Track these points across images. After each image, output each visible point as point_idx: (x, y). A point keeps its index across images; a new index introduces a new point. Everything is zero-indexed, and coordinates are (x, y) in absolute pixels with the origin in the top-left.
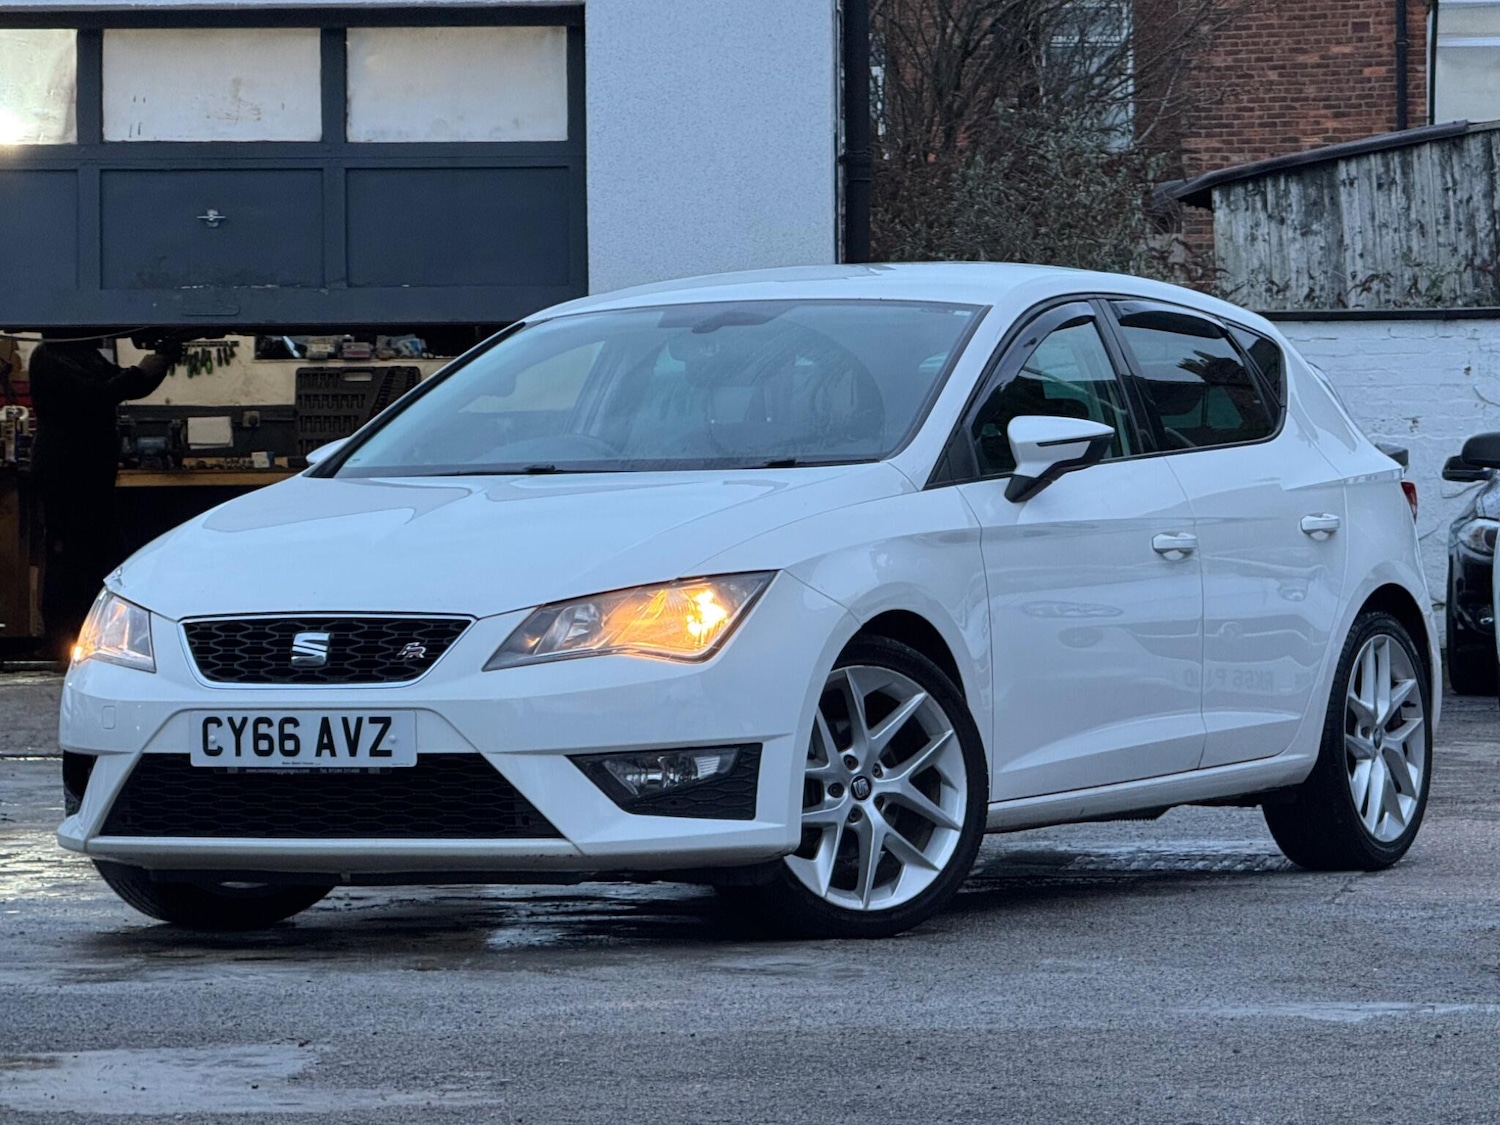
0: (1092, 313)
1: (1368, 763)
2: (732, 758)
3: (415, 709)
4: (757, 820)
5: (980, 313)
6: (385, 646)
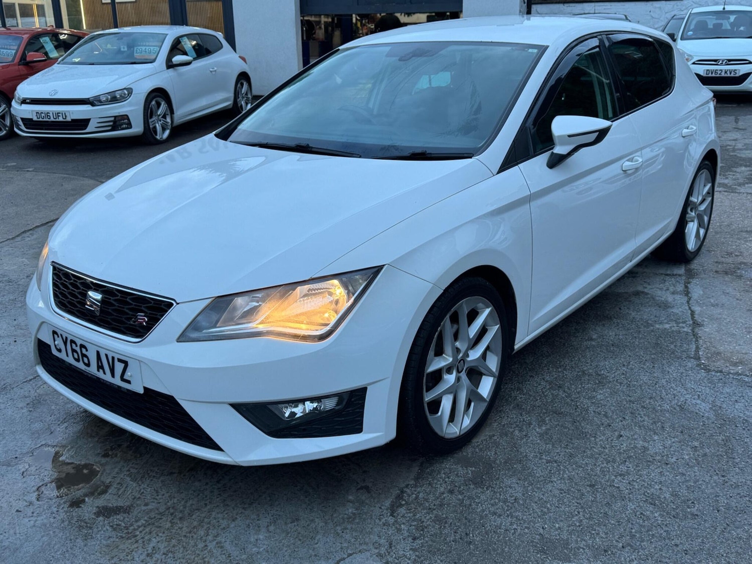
0: (598, 43)
1: (692, 223)
2: (346, 398)
3: (139, 360)
4: (364, 433)
5: (543, 49)
6: (127, 311)
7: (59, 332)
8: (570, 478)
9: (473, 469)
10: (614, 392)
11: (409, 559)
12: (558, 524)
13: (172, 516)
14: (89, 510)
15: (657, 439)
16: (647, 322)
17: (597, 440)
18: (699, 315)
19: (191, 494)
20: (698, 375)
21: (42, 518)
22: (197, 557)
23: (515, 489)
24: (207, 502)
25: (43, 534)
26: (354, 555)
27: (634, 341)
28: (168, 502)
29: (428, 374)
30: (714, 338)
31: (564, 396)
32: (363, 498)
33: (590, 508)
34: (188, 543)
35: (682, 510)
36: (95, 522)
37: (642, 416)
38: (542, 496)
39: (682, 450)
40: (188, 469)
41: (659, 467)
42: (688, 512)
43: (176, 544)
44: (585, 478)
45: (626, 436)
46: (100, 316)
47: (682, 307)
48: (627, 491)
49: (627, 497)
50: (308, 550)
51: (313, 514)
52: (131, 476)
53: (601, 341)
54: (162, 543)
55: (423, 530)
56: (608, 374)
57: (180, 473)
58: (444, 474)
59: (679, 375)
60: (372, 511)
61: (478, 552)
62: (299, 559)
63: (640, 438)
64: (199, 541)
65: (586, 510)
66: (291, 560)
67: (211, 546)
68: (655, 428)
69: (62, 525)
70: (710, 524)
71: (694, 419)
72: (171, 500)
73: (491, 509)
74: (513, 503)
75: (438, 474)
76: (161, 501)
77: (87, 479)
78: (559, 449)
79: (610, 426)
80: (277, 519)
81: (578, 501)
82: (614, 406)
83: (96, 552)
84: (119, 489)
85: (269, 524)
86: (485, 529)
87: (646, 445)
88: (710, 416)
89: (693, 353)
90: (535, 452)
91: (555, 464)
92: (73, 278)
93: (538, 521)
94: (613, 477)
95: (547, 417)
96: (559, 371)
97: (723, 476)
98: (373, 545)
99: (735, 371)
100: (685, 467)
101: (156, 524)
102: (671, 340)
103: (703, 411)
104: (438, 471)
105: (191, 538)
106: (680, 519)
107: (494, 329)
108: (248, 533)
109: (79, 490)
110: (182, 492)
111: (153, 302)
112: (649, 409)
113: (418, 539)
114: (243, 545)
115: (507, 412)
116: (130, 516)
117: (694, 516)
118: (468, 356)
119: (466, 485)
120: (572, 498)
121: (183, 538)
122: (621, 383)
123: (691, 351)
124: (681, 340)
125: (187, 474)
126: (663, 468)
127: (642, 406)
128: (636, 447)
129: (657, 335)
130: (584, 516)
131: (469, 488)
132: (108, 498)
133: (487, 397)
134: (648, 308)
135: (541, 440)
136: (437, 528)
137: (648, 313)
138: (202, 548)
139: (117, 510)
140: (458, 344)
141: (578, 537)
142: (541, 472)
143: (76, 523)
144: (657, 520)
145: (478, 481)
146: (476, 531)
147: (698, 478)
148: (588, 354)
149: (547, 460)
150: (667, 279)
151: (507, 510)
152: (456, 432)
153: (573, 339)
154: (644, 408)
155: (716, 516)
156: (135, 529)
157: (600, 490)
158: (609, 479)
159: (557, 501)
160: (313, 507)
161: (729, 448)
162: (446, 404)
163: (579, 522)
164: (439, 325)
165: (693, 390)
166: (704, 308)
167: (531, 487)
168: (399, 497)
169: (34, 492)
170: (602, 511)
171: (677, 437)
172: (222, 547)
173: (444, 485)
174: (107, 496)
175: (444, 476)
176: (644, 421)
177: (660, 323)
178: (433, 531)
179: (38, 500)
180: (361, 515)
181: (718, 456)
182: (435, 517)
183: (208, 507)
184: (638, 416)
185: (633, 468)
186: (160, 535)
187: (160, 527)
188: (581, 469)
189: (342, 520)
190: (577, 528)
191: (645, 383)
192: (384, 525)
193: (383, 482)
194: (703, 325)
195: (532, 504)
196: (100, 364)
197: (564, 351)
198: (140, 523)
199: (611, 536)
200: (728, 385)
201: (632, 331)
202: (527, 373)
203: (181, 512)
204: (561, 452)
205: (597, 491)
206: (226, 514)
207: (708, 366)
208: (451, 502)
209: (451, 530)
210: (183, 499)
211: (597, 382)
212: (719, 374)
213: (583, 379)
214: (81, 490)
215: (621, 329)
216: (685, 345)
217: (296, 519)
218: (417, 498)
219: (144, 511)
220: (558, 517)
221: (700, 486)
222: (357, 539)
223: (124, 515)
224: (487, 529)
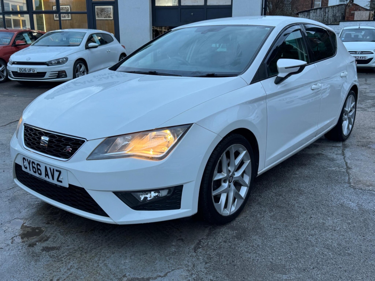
0: (300, 28)
1: (345, 121)
2: (172, 190)
3: (66, 170)
4: (181, 209)
5: (273, 28)
6: (62, 145)
7: (26, 158)
8: (286, 236)
9: (237, 231)
10: (308, 198)
11: (203, 272)
12: (280, 257)
13: (81, 251)
14: (38, 248)
15: (330, 219)
16: (324, 167)
17: (299, 219)
18: (350, 164)
19: (91, 242)
20: (350, 191)
21: (14, 251)
22: (94, 270)
23: (258, 241)
24: (100, 245)
25: (14, 259)
26: (175, 270)
27: (317, 175)
28: (79, 245)
29: (214, 181)
30: (357, 174)
31: (282, 199)
32: (180, 244)
33: (296, 250)
34: (89, 264)
35: (343, 252)
36: (41, 254)
37: (322, 208)
38: (272, 244)
39: (342, 224)
40: (90, 230)
41: (331, 232)
42: (346, 253)
43: (83, 264)
44: (294, 236)
45: (314, 218)
46: (47, 148)
47: (341, 161)
48: (315, 242)
49: (315, 245)
50: (151, 268)
51: (154, 251)
52: (61, 233)
53: (301, 175)
54: (76, 264)
55: (210, 259)
56: (304, 190)
57: (86, 232)
58: (222, 233)
59: (340, 190)
60: (185, 250)
61: (239, 270)
62: (147, 272)
63: (321, 218)
64: (95, 263)
65: (294, 251)
66: (142, 272)
67: (101, 265)
68: (328, 214)
69: (24, 255)
70: (357, 258)
71: (348, 210)
72: (81, 244)
73: (245, 250)
74: (257, 247)
75: (218, 234)
76: (76, 244)
77: (38, 234)
78: (280, 223)
79: (306, 213)
80: (135, 253)
81: (290, 247)
82: (307, 204)
83: (41, 268)
84: (54, 239)
85: (131, 256)
86: (242, 259)
87: (324, 222)
88: (356, 209)
89: (347, 181)
90: (268, 224)
91: (278, 230)
92: (34, 131)
93: (270, 255)
94: (308, 236)
95: (274, 208)
96: (280, 188)
97: (363, 236)
98: (185, 265)
99: (368, 189)
100: (344, 232)
101: (73, 255)
102: (336, 175)
103: (353, 207)
104: (219, 232)
105: (91, 261)
106: (342, 256)
107: (248, 162)
108: (120, 259)
109: (33, 239)
110: (87, 241)
111: (75, 140)
112: (325, 205)
113: (208, 263)
114: (118, 265)
115: (254, 206)
116: (60, 251)
117: (349, 254)
118: (234, 175)
119: (233, 239)
120: (287, 245)
121: (86, 262)
122: (311, 194)
123: (346, 180)
124: (341, 175)
125: (89, 232)
126: (333, 232)
127: (322, 204)
128: (319, 223)
129: (329, 173)
130: (293, 254)
131: (234, 240)
132: (48, 243)
133: (244, 197)
134: (324, 161)
135: (271, 219)
136: (218, 258)
137: (324, 163)
138: (96, 266)
139: (53, 249)
140: (229, 168)
141: (290, 263)
142: (271, 233)
143: (31, 254)
144: (330, 256)
145: (239, 237)
146: (238, 260)
147: (351, 237)
148: (294, 181)
149: (274, 228)
150: (333, 148)
151: (254, 251)
152: (228, 214)
153: (287, 174)
154: (323, 205)
155: (361, 254)
156: (62, 257)
157: (301, 242)
158: (306, 237)
159: (279, 247)
160: (154, 248)
161: (366, 223)
162: (223, 198)
163: (291, 257)
164: (220, 156)
165: (347, 197)
166: (352, 161)
167: (266, 240)
168: (199, 244)
169: (10, 240)
170: (302, 252)
171: (340, 218)
172: (107, 266)
173: (221, 239)
174: (48, 242)
175: (221, 234)
176: (323, 211)
177: (331, 167)
178: (216, 259)
179: (12, 243)
180: (179, 252)
181: (360, 227)
182: (217, 253)
183: (100, 247)
184: (320, 209)
185: (317, 232)
186: (75, 260)
187: (75, 256)
188: (291, 232)
189: (169, 254)
190: (290, 259)
191: (323, 194)
192: (191, 256)
193: (190, 237)
194: (351, 169)
195: (267, 248)
196: (47, 173)
197: (282, 179)
198: (64, 255)
199: (307, 263)
200: (365, 195)
201: (316, 170)
202: (264, 189)
203: (86, 249)
204: (281, 224)
205: (300, 242)
206: (109, 250)
207: (355, 186)
208: (225, 246)
209: (225, 259)
210: (87, 244)
211: (299, 193)
212: (360, 190)
213: (292, 191)
214: (35, 239)
215: (310, 170)
216: (343, 177)
217: (146, 253)
218: (208, 244)
219: (67, 249)
220: (280, 254)
221: (352, 241)
222: (176, 263)
223: (57, 251)
224: (244, 259)
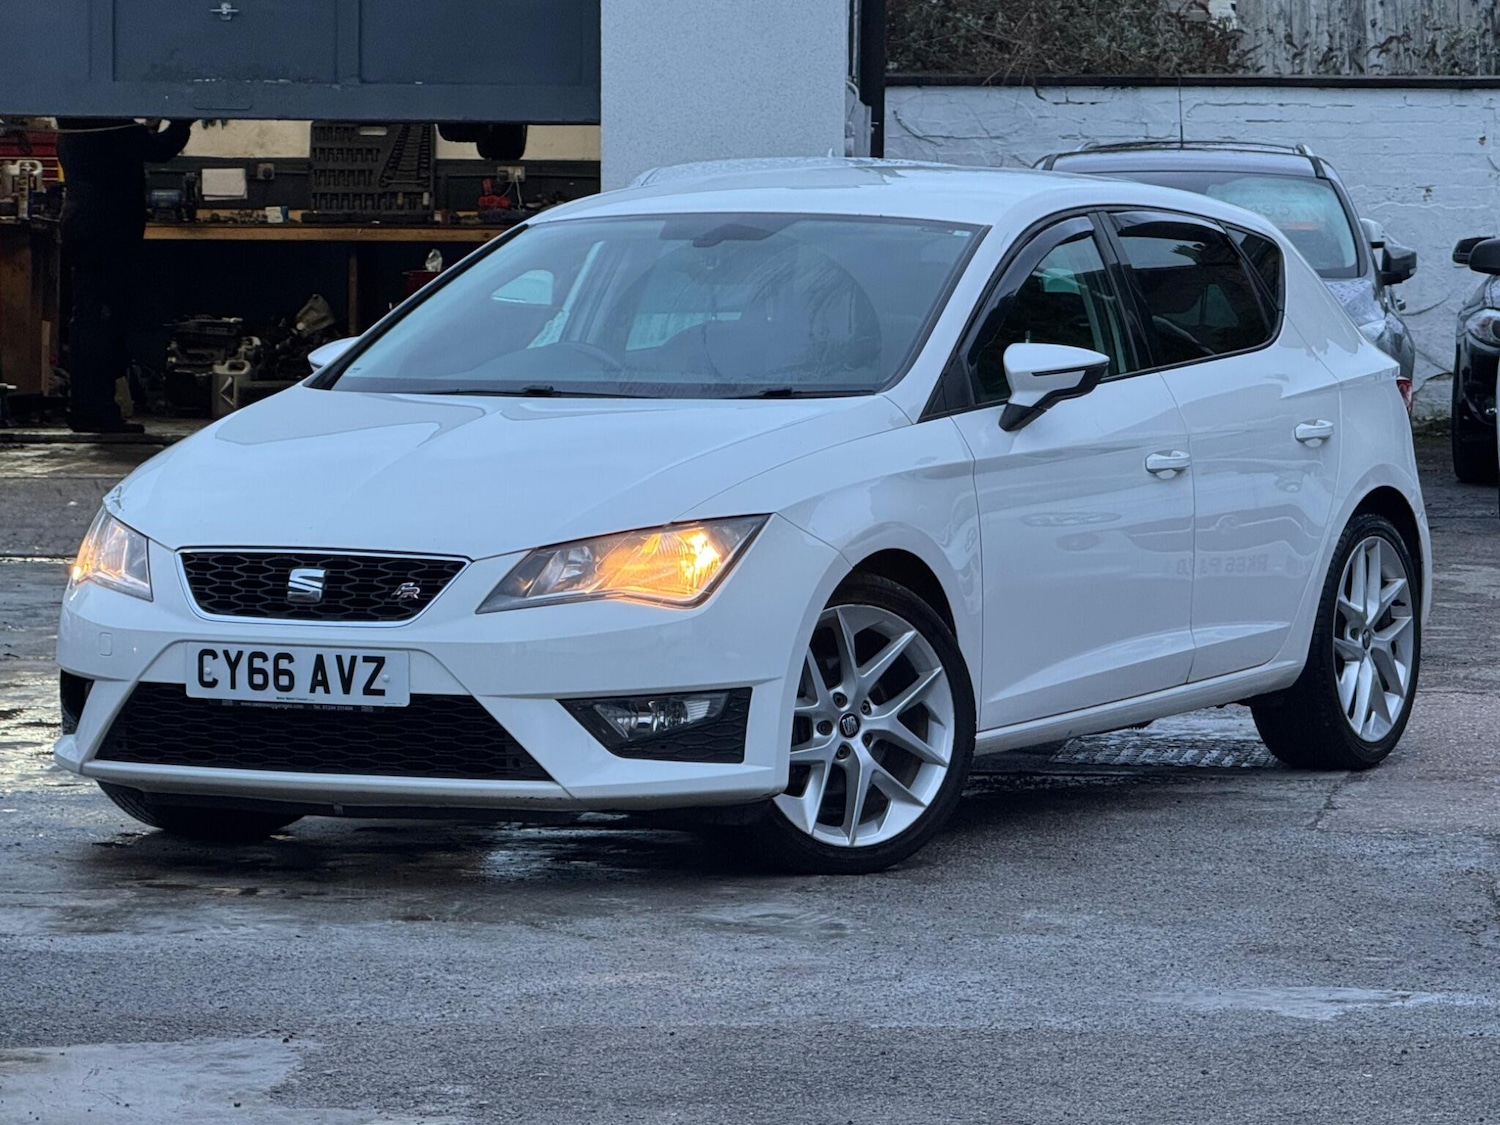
0: (1090, 228)
1: (1357, 664)
2: (722, 701)
3: (408, 649)
4: (745, 764)
5: (980, 233)
6: (380, 585)
7: (220, 648)
46: (323, 602)
89: (1305, 824)
107: (926, 678)
111: (426, 565)
